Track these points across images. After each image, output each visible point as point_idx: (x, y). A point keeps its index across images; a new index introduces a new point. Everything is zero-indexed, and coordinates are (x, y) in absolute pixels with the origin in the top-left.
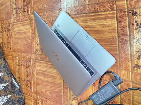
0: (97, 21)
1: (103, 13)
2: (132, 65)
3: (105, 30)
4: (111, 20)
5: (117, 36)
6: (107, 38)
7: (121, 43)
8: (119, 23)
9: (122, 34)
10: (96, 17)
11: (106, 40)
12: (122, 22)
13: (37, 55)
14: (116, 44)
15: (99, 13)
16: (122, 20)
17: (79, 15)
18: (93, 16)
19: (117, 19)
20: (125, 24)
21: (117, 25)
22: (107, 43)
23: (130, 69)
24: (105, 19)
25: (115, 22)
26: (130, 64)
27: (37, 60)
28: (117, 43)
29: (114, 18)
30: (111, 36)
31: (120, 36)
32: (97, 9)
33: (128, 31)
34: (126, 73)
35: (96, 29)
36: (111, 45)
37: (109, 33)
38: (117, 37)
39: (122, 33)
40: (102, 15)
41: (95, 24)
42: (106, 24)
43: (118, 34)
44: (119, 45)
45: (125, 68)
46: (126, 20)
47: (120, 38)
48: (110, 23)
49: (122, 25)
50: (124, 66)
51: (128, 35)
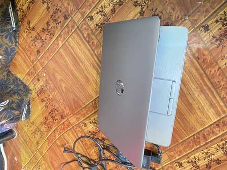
0: (203, 95)
1: (218, 98)
2: (178, 159)
3: (197, 113)
4: (214, 114)
5: (199, 131)
6: (189, 120)
7: (193, 139)
8: (215, 125)
9: (204, 135)
10: (207, 92)
11: (186, 121)
12: (219, 127)
13: (85, 24)
14: (188, 135)
15: (215, 93)
16: (221, 126)
17: (196, 62)
18: (207, 85)
19: (219, 120)
20: (218, 132)
21: (212, 124)
22: (183, 125)
23: (173, 160)
24: (212, 105)
25: (214, 119)
26: (178, 158)
27: (81, 32)
28: (190, 136)
29: (219, 116)
30: (195, 124)
31: (201, 134)
32: (220, 86)
33: (212, 139)
34: (166, 159)
35: (191, 101)
36: (184, 130)
37: (196, 119)
38: (197, 132)
39: (206, 134)
40: (215, 97)
41: (196, 95)
42: (206, 109)
43: (202, 130)
44: (189, 138)
45: (171, 155)
46: (223, 130)
47: (198, 135)
48: (209, 114)
49: (214, 129)
50: (172, 154)
51: (207, 141)
